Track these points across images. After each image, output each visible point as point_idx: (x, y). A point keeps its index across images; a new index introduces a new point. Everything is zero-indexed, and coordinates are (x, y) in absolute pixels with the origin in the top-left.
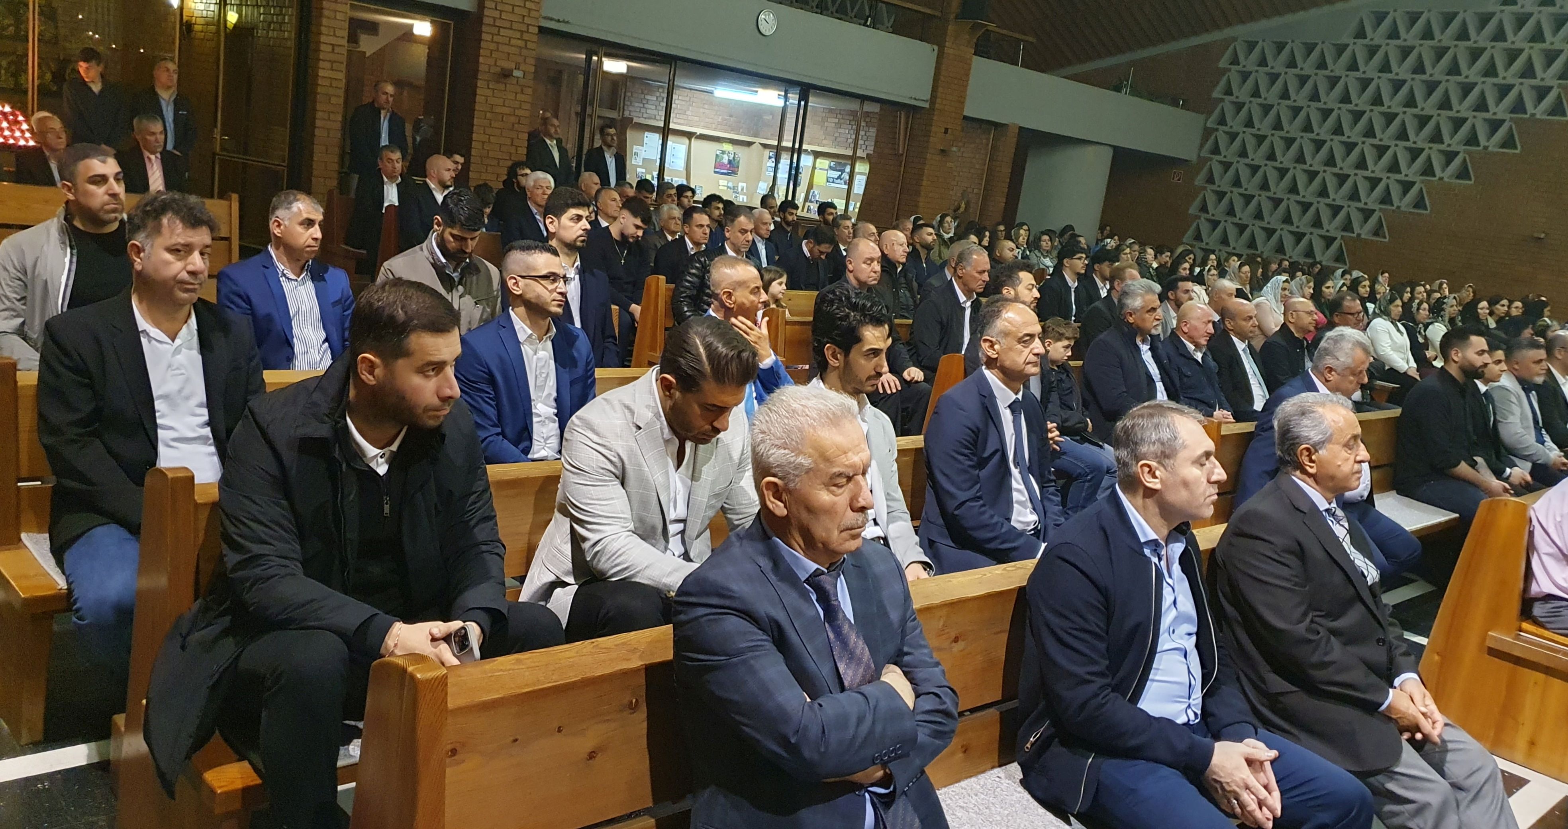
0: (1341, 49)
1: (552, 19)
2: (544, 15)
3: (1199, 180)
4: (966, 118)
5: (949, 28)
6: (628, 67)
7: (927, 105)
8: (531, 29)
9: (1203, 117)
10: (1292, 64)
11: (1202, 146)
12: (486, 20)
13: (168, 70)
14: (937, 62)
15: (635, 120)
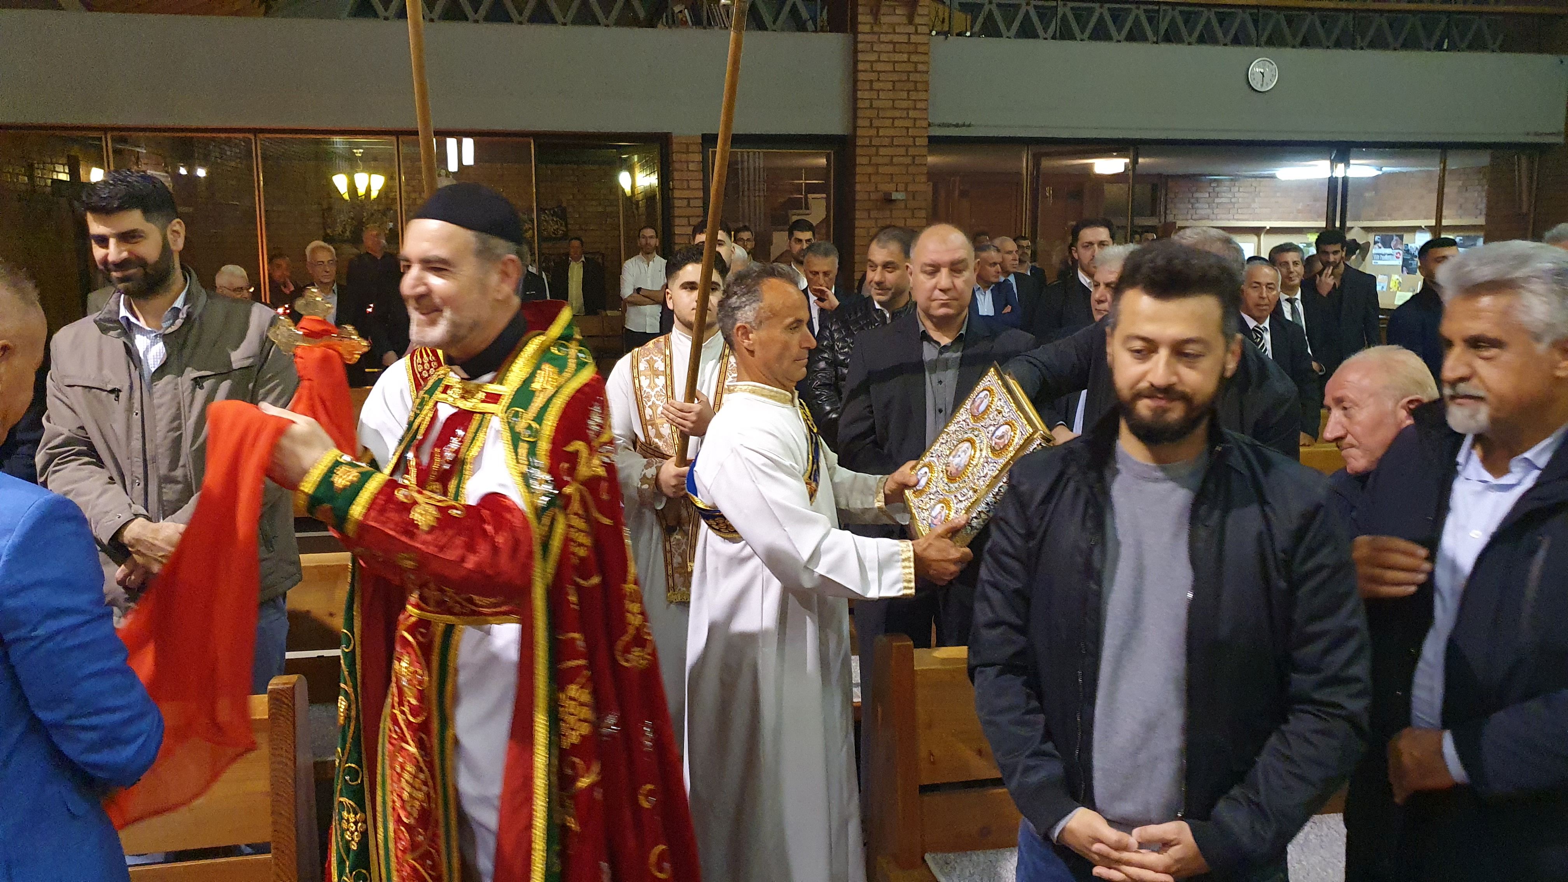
1: (949, 125)
2: (937, 122)
7: (1561, 139)
8: (919, 142)
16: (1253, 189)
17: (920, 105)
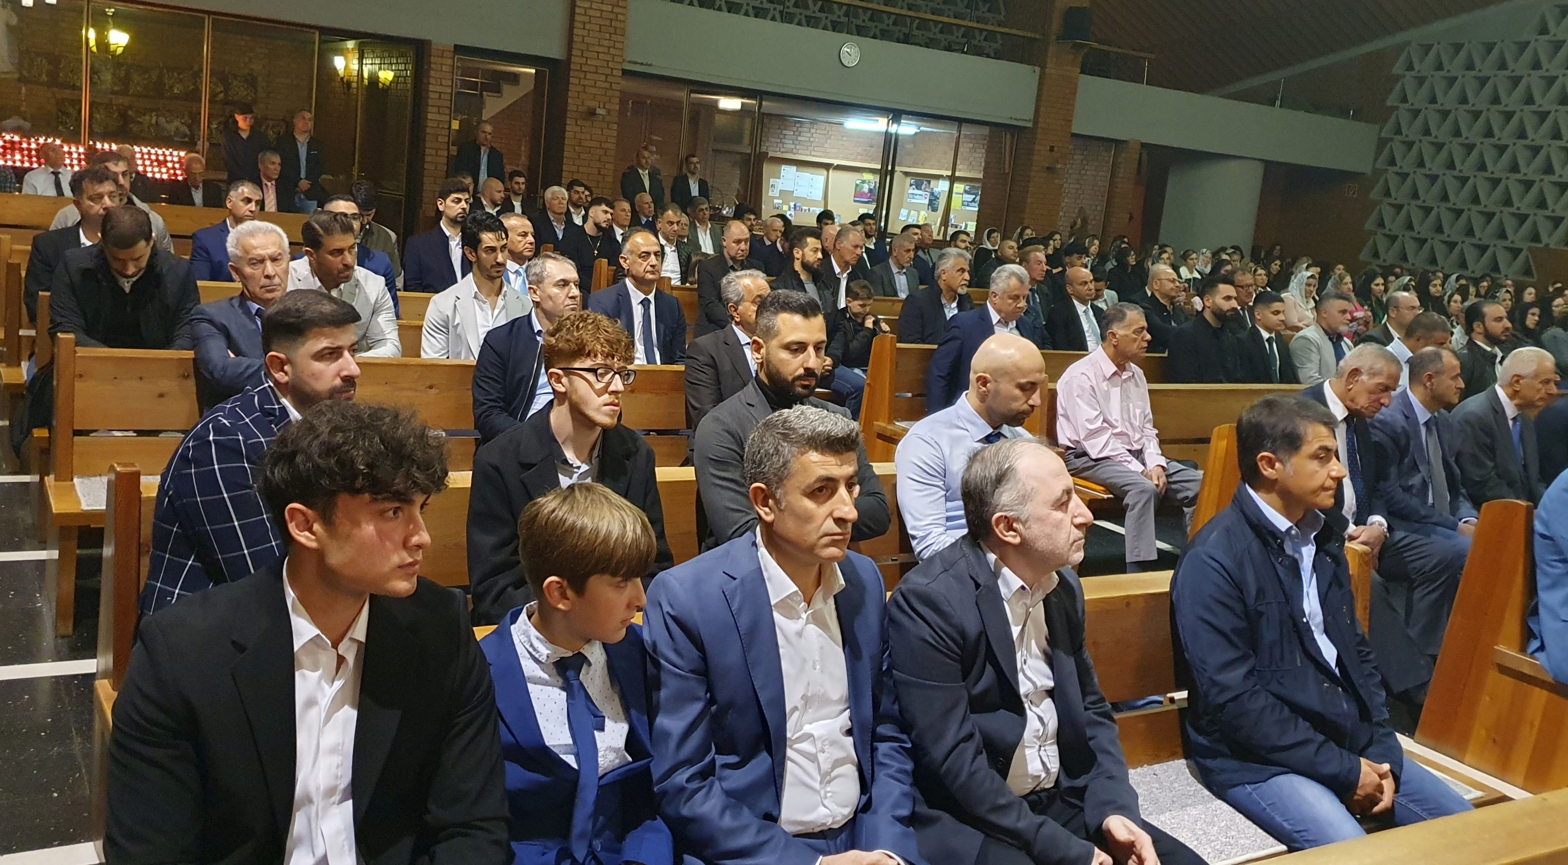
0: (1523, 46)
1: (636, 63)
2: (629, 59)
3: (1375, 194)
4: (1074, 135)
5: (1051, 48)
6: (743, 104)
7: (1030, 125)
8: (616, 72)
9: (1377, 127)
10: (1470, 67)
11: (1376, 160)
12: (572, 66)
13: (304, 118)
14: (1040, 84)
15: (771, 154)
16: (826, 132)
17: (618, 45)
